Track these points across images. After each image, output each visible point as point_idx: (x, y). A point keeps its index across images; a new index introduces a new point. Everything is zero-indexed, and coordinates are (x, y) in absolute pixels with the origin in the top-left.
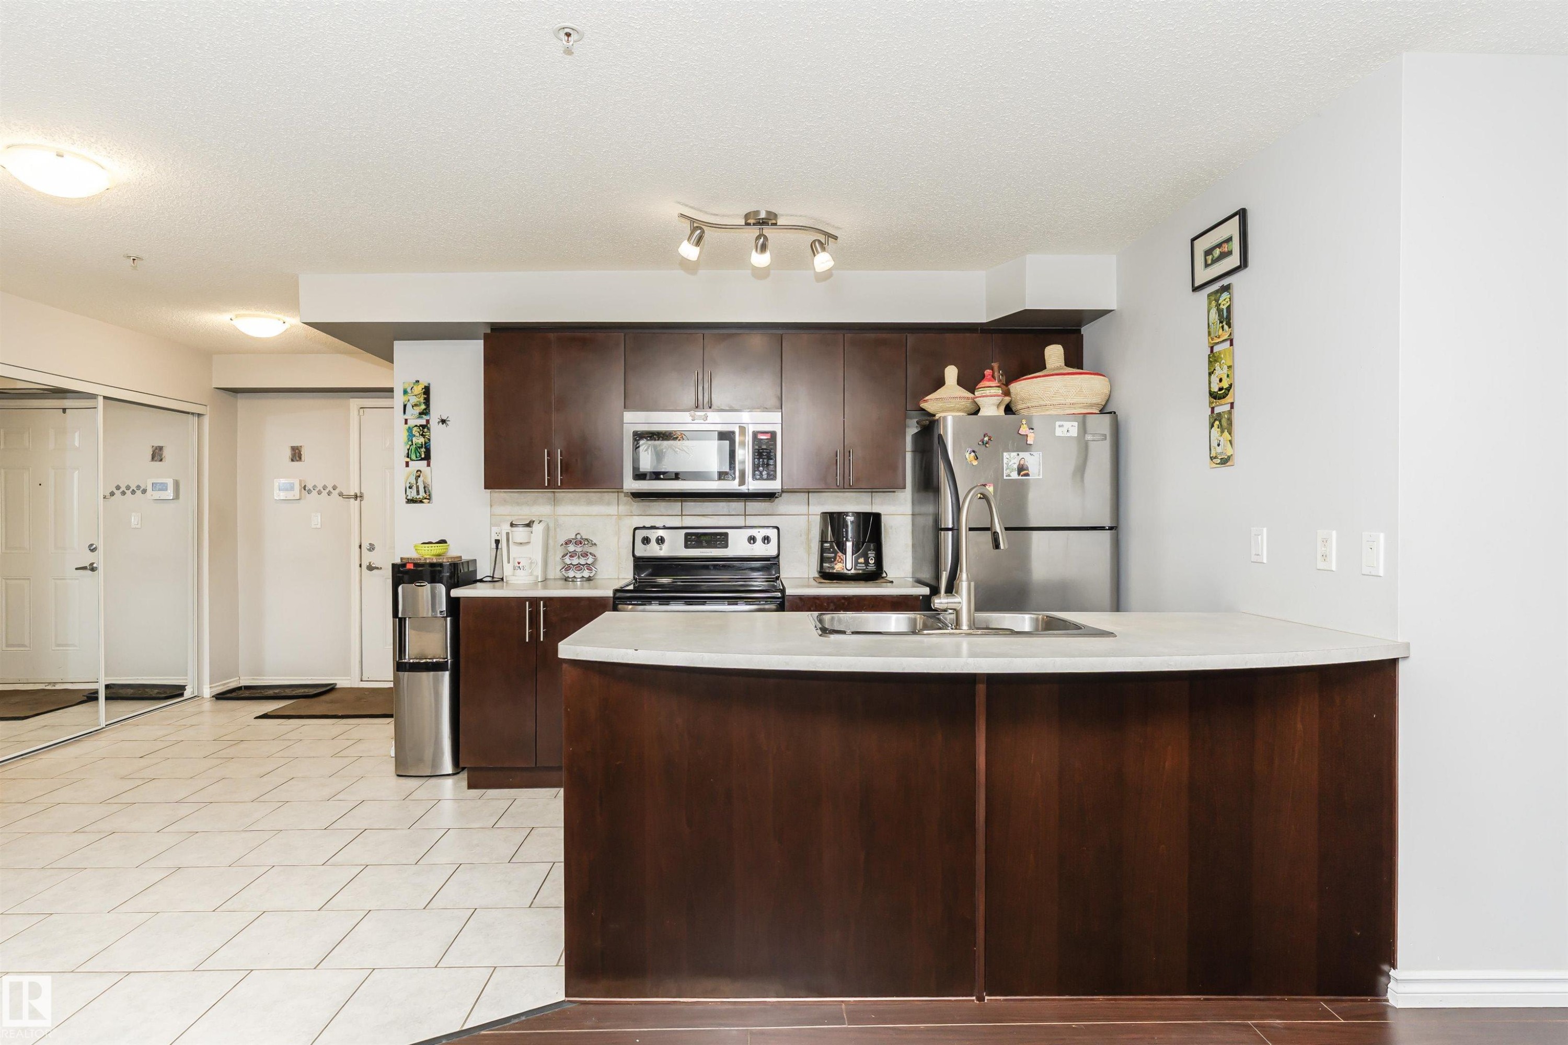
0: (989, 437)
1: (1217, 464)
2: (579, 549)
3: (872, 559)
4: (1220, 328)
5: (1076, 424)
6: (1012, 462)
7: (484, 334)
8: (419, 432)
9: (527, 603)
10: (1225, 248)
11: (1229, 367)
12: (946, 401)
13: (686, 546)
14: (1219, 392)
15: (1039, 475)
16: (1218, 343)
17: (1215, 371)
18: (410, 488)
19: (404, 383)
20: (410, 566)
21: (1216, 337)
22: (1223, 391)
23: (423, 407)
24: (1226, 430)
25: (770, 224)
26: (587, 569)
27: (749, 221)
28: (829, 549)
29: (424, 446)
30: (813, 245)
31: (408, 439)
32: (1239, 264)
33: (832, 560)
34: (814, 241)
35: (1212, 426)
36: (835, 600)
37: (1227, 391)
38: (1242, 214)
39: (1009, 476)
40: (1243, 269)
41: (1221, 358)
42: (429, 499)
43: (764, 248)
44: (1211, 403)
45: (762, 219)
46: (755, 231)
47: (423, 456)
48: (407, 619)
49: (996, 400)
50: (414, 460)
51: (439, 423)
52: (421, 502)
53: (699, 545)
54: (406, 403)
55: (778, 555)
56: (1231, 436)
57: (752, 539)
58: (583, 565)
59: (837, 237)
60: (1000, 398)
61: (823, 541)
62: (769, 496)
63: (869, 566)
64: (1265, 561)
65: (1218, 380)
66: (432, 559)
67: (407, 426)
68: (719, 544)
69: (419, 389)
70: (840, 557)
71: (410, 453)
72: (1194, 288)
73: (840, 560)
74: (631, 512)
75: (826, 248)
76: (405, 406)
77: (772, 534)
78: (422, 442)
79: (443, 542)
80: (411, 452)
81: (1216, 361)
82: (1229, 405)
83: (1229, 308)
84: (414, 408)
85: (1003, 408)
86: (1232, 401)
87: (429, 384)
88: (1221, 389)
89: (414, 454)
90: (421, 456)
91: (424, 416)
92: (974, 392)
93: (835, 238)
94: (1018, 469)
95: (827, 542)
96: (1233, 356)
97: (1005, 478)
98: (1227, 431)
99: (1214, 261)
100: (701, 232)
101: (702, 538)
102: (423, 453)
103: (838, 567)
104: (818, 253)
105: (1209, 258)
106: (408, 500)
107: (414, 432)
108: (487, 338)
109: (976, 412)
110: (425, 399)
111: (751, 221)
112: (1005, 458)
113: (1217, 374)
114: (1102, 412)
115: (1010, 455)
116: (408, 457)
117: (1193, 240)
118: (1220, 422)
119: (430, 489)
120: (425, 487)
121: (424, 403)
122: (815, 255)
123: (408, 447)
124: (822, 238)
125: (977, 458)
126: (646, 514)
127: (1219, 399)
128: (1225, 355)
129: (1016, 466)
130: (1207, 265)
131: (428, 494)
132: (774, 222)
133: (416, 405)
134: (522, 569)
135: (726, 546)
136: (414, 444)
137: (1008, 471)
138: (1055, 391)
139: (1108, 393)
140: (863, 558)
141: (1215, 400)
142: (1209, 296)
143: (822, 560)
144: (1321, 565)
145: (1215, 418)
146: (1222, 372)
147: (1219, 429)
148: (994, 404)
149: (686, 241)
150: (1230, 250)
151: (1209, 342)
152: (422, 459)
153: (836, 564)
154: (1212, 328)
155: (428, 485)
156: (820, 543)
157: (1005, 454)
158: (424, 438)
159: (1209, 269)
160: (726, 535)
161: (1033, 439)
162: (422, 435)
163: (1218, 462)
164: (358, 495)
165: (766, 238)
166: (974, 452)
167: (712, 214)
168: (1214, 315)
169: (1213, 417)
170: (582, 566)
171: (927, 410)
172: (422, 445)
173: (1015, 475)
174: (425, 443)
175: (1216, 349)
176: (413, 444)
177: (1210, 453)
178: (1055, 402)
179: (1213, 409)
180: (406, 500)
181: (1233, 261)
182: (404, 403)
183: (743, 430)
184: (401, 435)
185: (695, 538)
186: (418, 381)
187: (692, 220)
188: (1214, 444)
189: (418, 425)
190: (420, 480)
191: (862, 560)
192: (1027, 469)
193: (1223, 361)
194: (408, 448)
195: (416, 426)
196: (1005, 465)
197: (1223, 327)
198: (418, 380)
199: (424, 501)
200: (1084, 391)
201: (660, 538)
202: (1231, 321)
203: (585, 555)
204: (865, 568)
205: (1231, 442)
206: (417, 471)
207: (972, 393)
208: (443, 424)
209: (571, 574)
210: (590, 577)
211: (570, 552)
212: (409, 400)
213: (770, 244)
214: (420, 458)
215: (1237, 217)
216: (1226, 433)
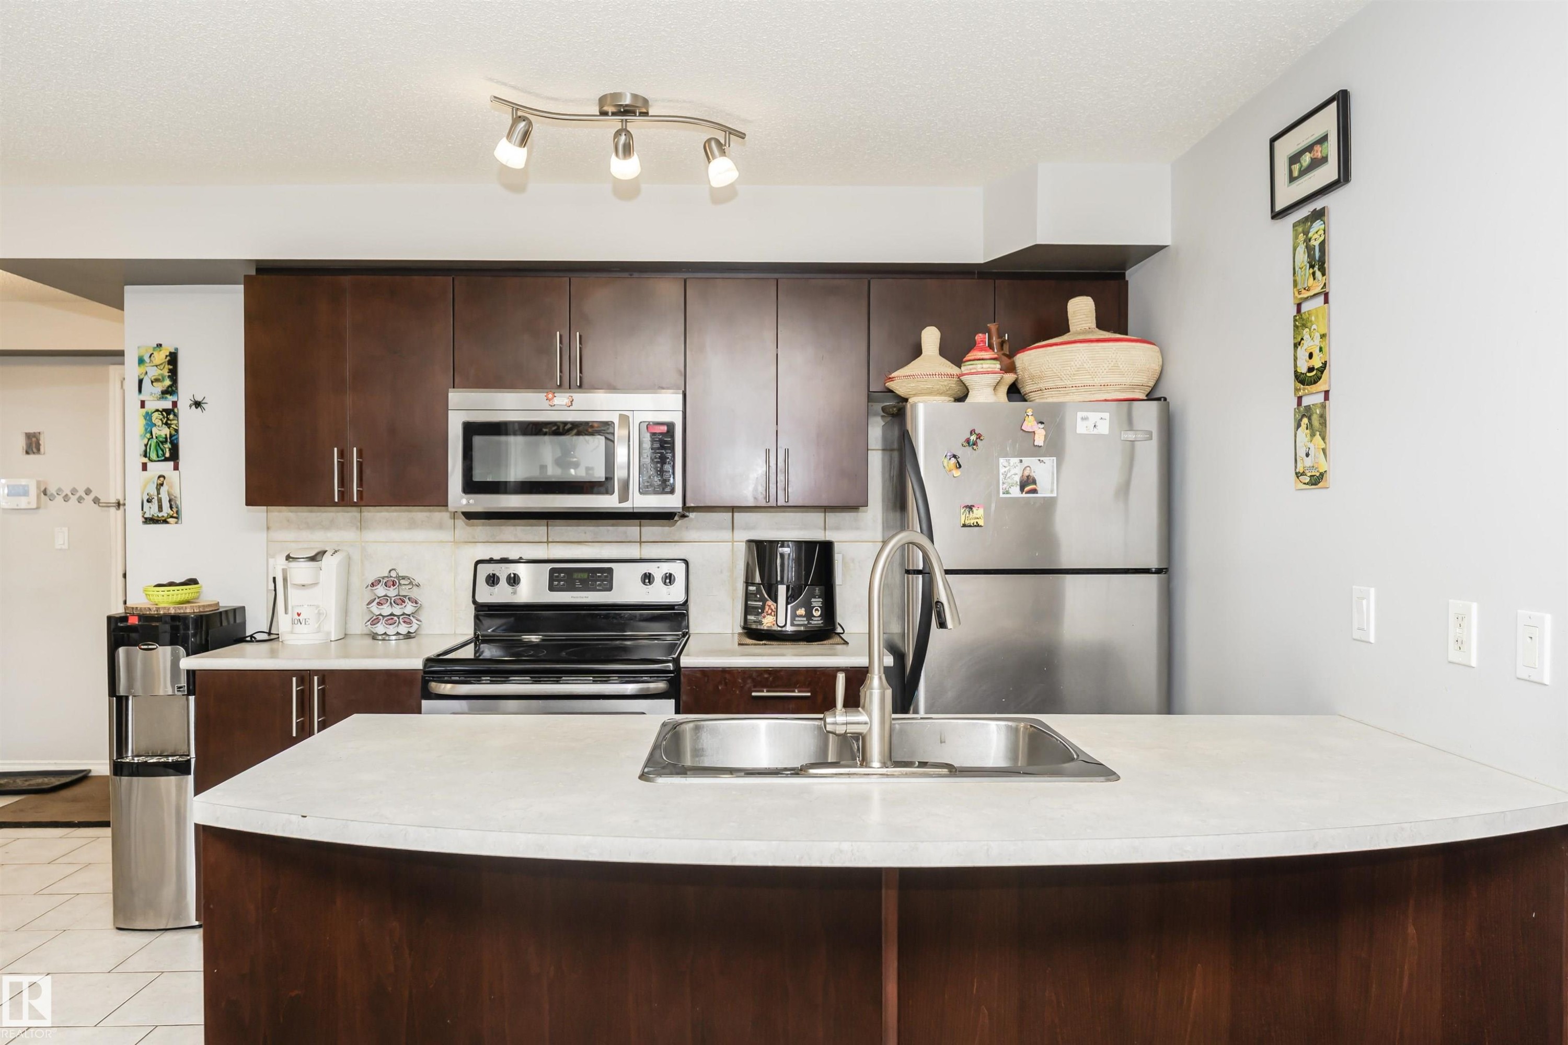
0: (977, 435)
1: (1305, 484)
2: (392, 592)
3: (817, 610)
4: (1310, 274)
5: (1106, 415)
6: (1013, 472)
7: (245, 276)
8: (161, 420)
9: (294, 679)
10: (1317, 152)
11: (1323, 336)
12: (919, 379)
13: (552, 588)
14: (1309, 374)
15: (1052, 491)
16: (1307, 299)
17: (1302, 342)
18: (149, 501)
19: (138, 347)
20: (133, 621)
21: (1305, 289)
22: (1314, 373)
23: (168, 382)
24: (1318, 433)
25: (638, 114)
26: (404, 622)
27: (606, 108)
28: (755, 595)
29: (169, 440)
30: (707, 145)
31: (146, 429)
32: (1335, 177)
33: (762, 610)
34: (709, 141)
35: (1298, 426)
36: (754, 675)
37: (1319, 374)
38: (1342, 99)
39: (1008, 493)
40: (1344, 185)
41: (1311, 321)
42: (177, 516)
43: (627, 150)
44: (1297, 390)
45: (627, 106)
46: (615, 123)
47: (168, 455)
48: (130, 698)
49: (993, 379)
50: (155, 461)
51: (190, 406)
52: (165, 522)
53: (571, 588)
54: (141, 377)
55: (687, 601)
56: (1325, 443)
57: (647, 578)
58: (398, 617)
59: (745, 134)
60: (998, 376)
61: (748, 582)
62: (666, 516)
63: (812, 620)
64: (1372, 640)
65: (1307, 355)
66: (169, 609)
67: (144, 411)
68: (599, 585)
69: (161, 357)
70: (770, 606)
71: (148, 450)
72: (1273, 214)
73: (770, 611)
74: (474, 537)
75: (726, 150)
76: (141, 382)
77: (678, 570)
78: (166, 435)
79: (193, 582)
80: (150, 449)
81: (1304, 326)
82: (1322, 395)
83: (1322, 245)
84: (154, 384)
85: (1004, 390)
86: (1327, 389)
87: (177, 349)
88: (1311, 369)
89: (155, 452)
90: (164, 454)
91: (168, 396)
92: (961, 366)
93: (742, 136)
94: (1021, 482)
95: (753, 584)
96: (1329, 321)
97: (1002, 495)
98: (1320, 435)
99: (1304, 172)
100: (525, 126)
101: (575, 576)
102: (167, 450)
103: (768, 622)
104: (714, 158)
105: (1296, 168)
106: (146, 519)
107: (154, 419)
108: (249, 283)
109: (961, 397)
110: (170, 371)
111: (611, 109)
112: (1001, 466)
113: (1305, 347)
114: (1150, 397)
115: (1008, 461)
116: (145, 456)
117: (1273, 140)
118: (1310, 419)
119: (178, 503)
120: (170, 501)
121: (169, 377)
122: (709, 162)
123: (146, 441)
124: (721, 136)
125: (960, 466)
126: (495, 540)
127: (1307, 385)
128: (1317, 317)
129: (1017, 479)
130: (1292, 179)
131: (175, 510)
132: (644, 110)
133: (157, 380)
134: (303, 623)
135: (610, 588)
136: (154, 437)
137: (1005, 486)
138: (1078, 366)
139: (1158, 369)
140: (803, 609)
141: (1302, 386)
142: (1295, 225)
143: (748, 610)
144: (1454, 655)
145: (1304, 413)
146: (1312, 343)
147: (1308, 431)
148: (988, 385)
149: (505, 139)
150: (1324, 155)
151: (1295, 297)
152: (166, 460)
153: (764, 617)
154: (1299, 275)
155: (175, 497)
156: (745, 584)
157: (1002, 460)
158: (169, 428)
159: (1295, 184)
160: (610, 571)
161: (1043, 438)
162: (166, 424)
163: (1306, 481)
164: (122, 502)
165: (629, 134)
166: (954, 456)
167: (548, 98)
168: (1302, 257)
169: (1300, 412)
170: (396, 618)
171: (895, 391)
172: (166, 438)
173: (1015, 492)
174: (171, 436)
175: (1305, 307)
176: (152, 438)
177: (1296, 467)
178: (1078, 383)
179: (1300, 399)
180: (144, 520)
181: (1329, 173)
182: (139, 376)
183: (624, 419)
184: (136, 424)
185: (564, 577)
186: (161, 345)
187: (515, 107)
188: (1301, 453)
189: (161, 410)
190: (163, 490)
191: (802, 611)
192: (1034, 482)
193: (1314, 327)
194: (146, 443)
195: (157, 410)
196: (1001, 477)
197: (1314, 274)
198: (161, 343)
199: (170, 520)
200: (1121, 366)
201: (512, 575)
202: (1326, 265)
203: (401, 600)
204: (806, 622)
205: (1324, 450)
206: (159, 477)
207: (957, 366)
208: (197, 408)
209: (380, 629)
210: (409, 632)
211: (379, 598)
212: (146, 373)
213: (637, 144)
214: (163, 458)
215: (1335, 103)
216: (1318, 437)
